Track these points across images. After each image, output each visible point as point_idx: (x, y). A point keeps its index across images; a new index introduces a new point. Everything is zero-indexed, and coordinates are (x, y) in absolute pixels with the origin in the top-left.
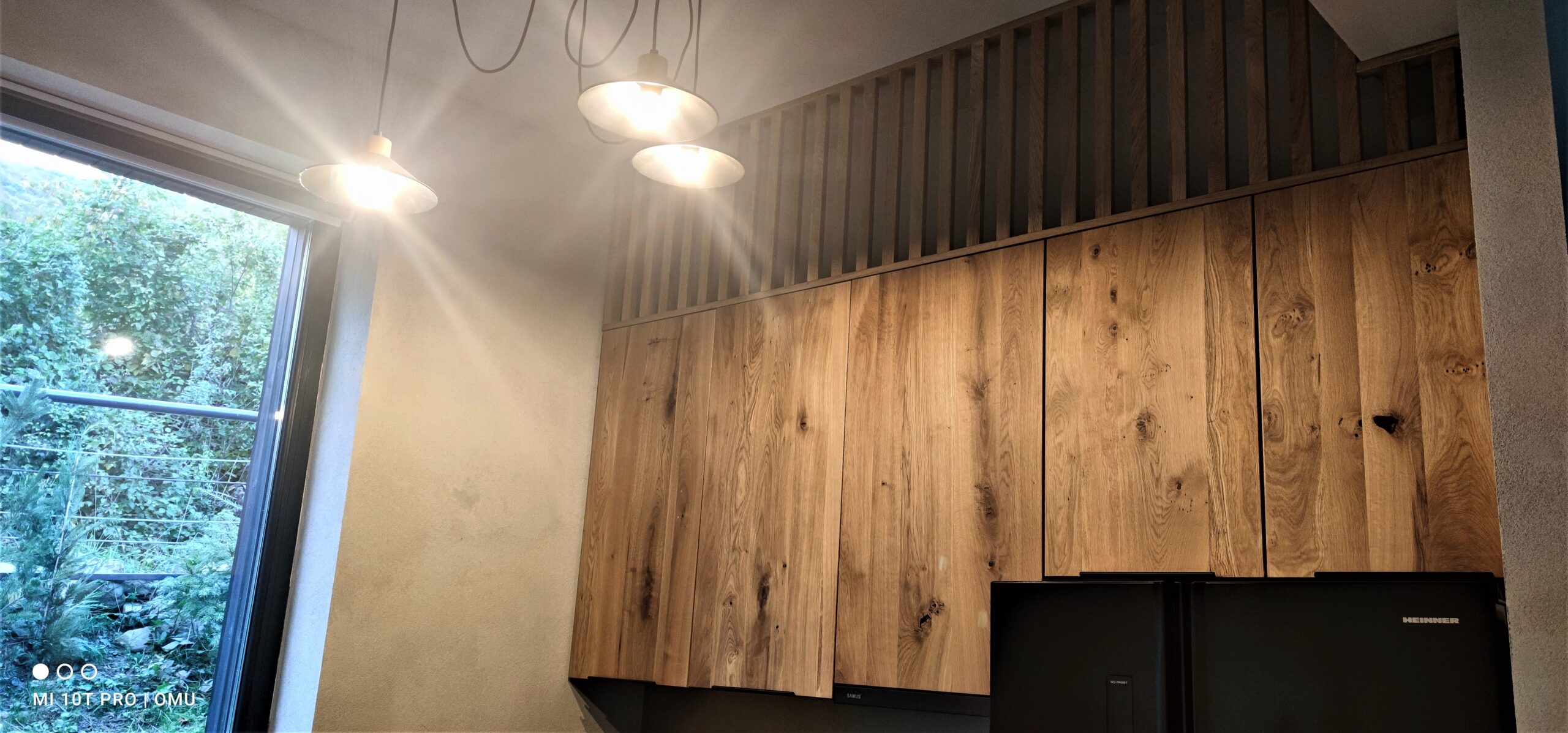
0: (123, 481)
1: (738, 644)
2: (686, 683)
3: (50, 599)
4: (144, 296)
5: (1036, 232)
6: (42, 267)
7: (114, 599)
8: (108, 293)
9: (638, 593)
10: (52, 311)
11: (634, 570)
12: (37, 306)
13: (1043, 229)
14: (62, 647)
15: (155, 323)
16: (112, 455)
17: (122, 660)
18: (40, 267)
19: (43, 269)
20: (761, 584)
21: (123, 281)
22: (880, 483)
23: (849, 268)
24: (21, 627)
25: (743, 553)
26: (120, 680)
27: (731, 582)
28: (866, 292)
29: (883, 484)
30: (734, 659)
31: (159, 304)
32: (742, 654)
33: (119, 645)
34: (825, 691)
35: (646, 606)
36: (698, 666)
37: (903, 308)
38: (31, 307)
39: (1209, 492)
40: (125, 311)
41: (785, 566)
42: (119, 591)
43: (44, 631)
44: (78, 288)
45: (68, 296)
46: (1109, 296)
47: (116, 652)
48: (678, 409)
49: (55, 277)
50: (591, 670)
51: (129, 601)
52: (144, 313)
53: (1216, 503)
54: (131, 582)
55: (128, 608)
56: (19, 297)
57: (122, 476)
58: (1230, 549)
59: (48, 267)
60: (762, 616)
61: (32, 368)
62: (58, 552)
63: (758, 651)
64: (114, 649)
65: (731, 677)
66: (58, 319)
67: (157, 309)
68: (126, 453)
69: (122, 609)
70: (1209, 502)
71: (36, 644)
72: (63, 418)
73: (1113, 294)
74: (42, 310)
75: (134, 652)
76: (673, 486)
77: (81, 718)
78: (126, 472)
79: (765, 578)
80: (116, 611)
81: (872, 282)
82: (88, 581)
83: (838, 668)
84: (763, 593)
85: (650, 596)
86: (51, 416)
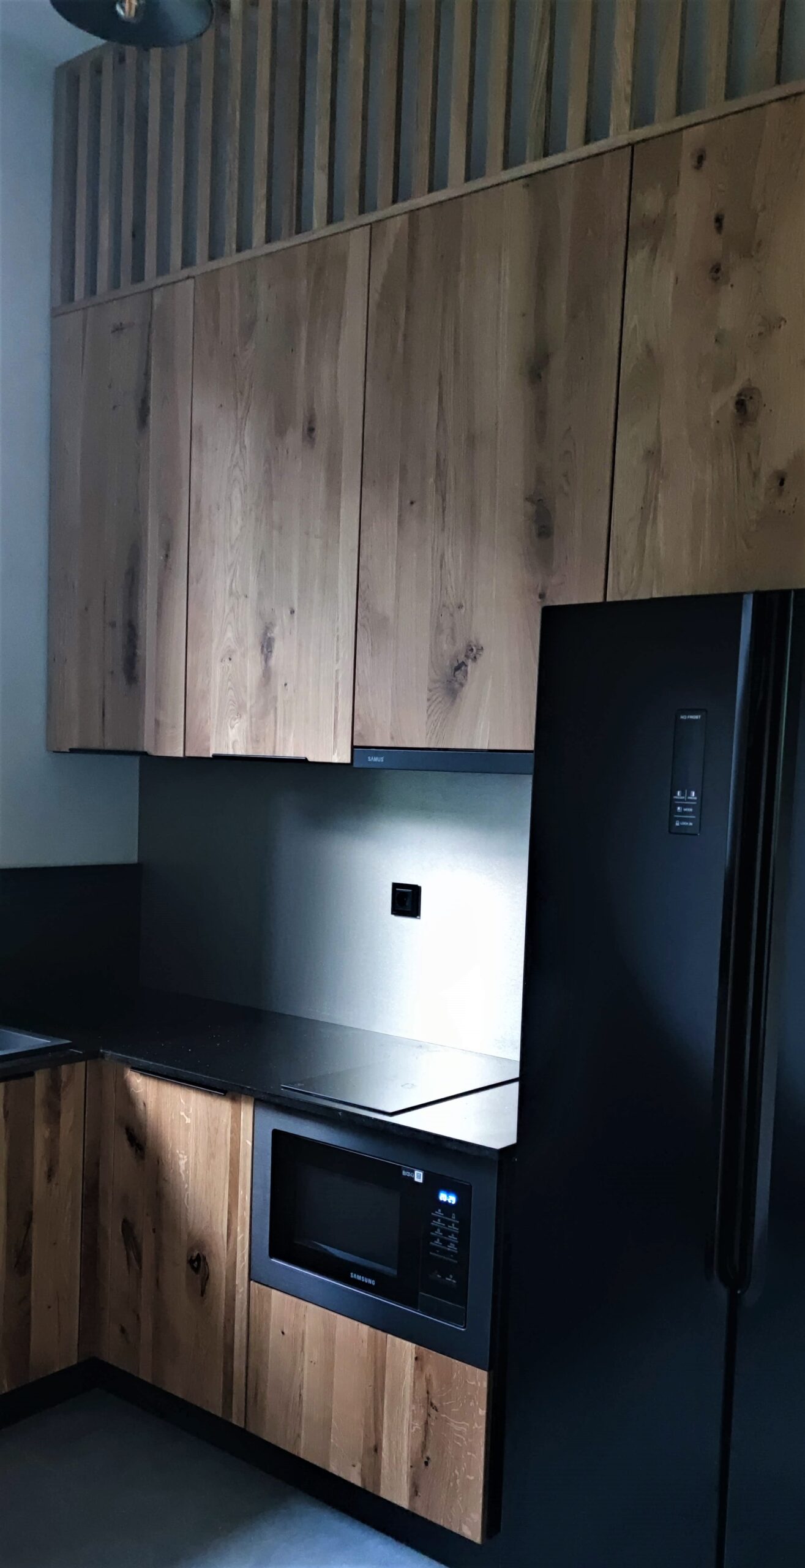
1: (241, 706)
2: (181, 751)
5: (620, 135)
9: (120, 652)
11: (113, 624)
13: (630, 130)
20: (265, 634)
23: (367, 206)
27: (227, 636)
30: (237, 723)
32: (246, 717)
34: (341, 755)
35: (130, 666)
36: (195, 733)
41: (292, 612)
46: (713, 224)
48: (152, 415)
50: (71, 739)
60: (267, 673)
63: (264, 713)
65: (234, 743)
73: (719, 220)
76: (153, 519)
79: (268, 627)
83: (356, 728)
84: (267, 645)
85: (134, 654)
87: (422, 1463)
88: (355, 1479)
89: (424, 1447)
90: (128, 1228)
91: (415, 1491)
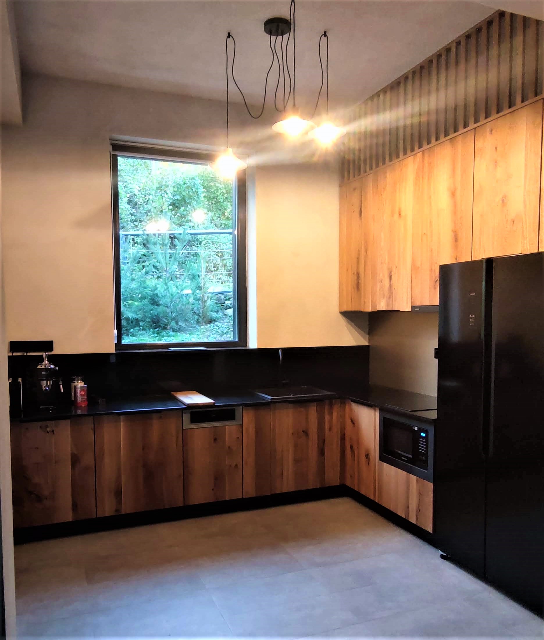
0: (225, 260)
1: (384, 295)
2: (370, 310)
3: (202, 300)
4: (221, 189)
5: (472, 126)
6: (188, 184)
7: (221, 299)
8: (210, 189)
9: (356, 282)
10: (193, 200)
11: (354, 274)
12: (188, 199)
13: (475, 124)
14: (208, 316)
15: (227, 198)
16: (219, 251)
17: (227, 319)
18: (187, 184)
19: (187, 185)
20: (390, 274)
21: (214, 184)
22: (423, 234)
23: (412, 150)
24: (196, 310)
25: (384, 264)
26: (226, 325)
27: (381, 275)
28: (418, 160)
29: (424, 234)
30: (383, 301)
31: (227, 191)
32: (385, 299)
33: (225, 314)
34: (409, 309)
35: (358, 286)
36: (373, 304)
37: (430, 164)
38: (186, 199)
39: (523, 223)
40: (216, 196)
41: (396, 267)
42: (223, 297)
43: (202, 311)
44: (200, 190)
45: (197, 194)
46: (495, 148)
47: (225, 317)
48: (363, 214)
49: (192, 187)
50: (345, 309)
51: (226, 300)
52: (223, 195)
53: (525, 227)
54: (226, 294)
55: (227, 302)
56: (182, 197)
57: (224, 258)
58: (528, 244)
59: (189, 184)
60: (391, 286)
61: (190, 222)
62: (202, 285)
63: (390, 297)
64: (223, 316)
65: (383, 307)
66: (195, 203)
67: (227, 193)
68: (223, 249)
69: (225, 303)
70: (523, 227)
71: (201, 315)
72: (202, 239)
73: (496, 148)
74: (190, 200)
75: (230, 316)
76: (363, 243)
77: (216, 337)
78: (225, 256)
79: (390, 273)
80: (223, 303)
81: (420, 155)
82: (212, 294)
83: (412, 300)
84: (390, 277)
85: (359, 282)
86: (199, 239)
87: (418, 510)
88: (403, 516)
89: (419, 506)
90: (352, 447)
91: (417, 519)
